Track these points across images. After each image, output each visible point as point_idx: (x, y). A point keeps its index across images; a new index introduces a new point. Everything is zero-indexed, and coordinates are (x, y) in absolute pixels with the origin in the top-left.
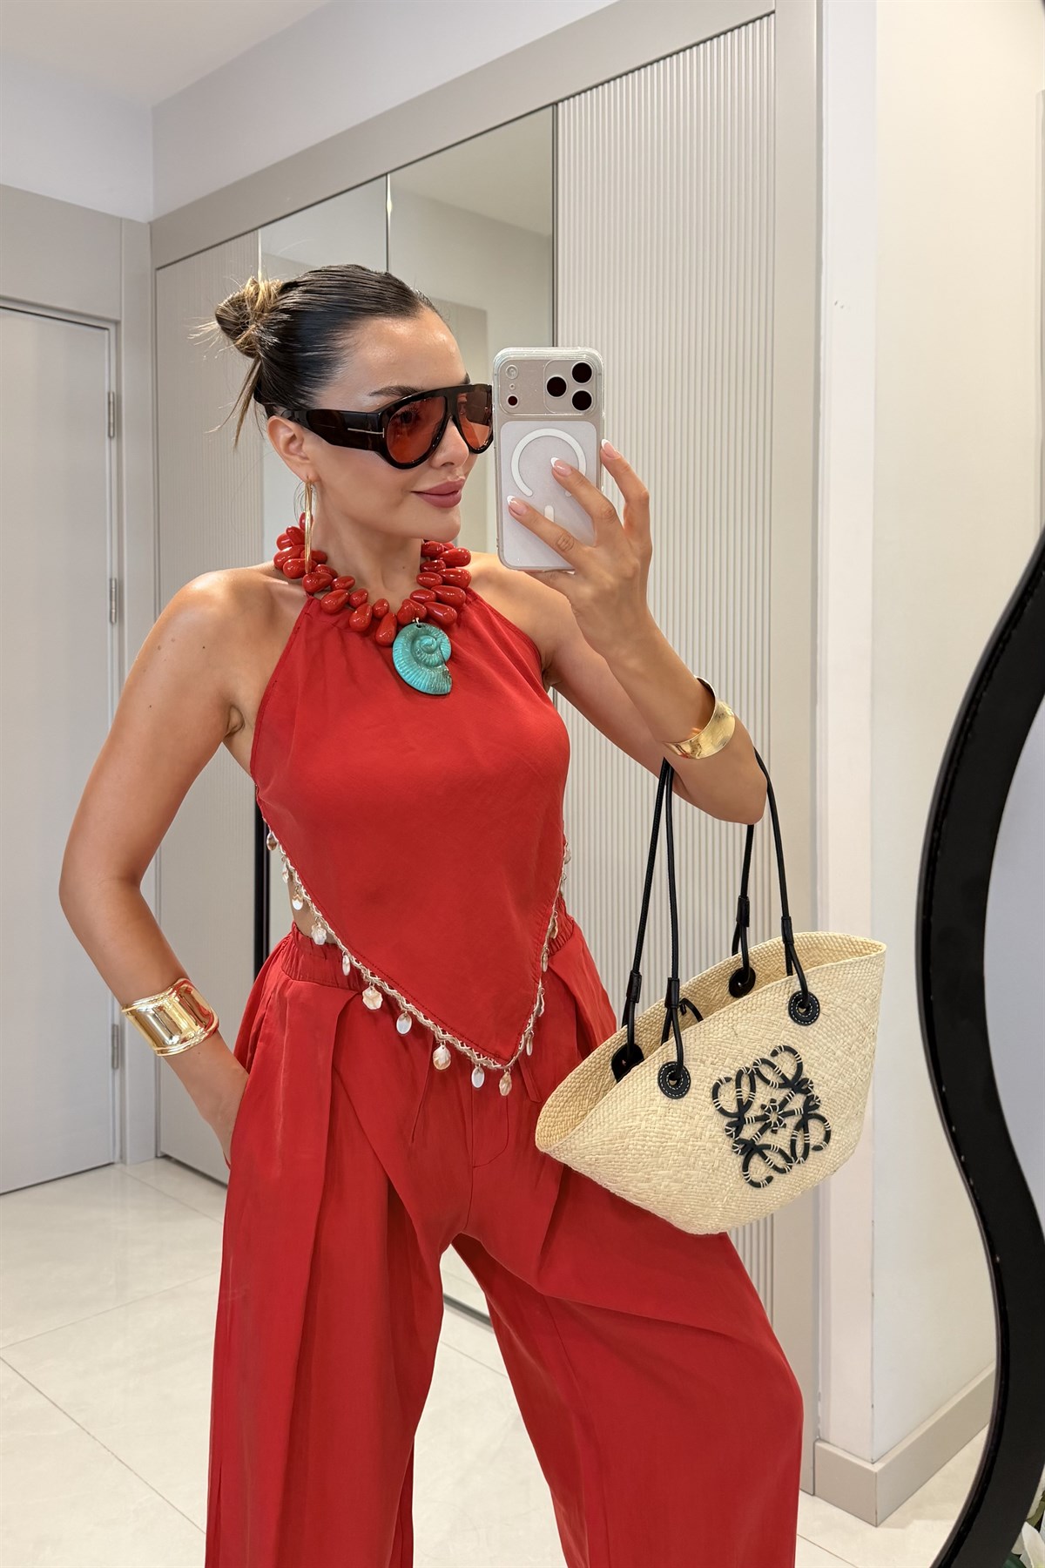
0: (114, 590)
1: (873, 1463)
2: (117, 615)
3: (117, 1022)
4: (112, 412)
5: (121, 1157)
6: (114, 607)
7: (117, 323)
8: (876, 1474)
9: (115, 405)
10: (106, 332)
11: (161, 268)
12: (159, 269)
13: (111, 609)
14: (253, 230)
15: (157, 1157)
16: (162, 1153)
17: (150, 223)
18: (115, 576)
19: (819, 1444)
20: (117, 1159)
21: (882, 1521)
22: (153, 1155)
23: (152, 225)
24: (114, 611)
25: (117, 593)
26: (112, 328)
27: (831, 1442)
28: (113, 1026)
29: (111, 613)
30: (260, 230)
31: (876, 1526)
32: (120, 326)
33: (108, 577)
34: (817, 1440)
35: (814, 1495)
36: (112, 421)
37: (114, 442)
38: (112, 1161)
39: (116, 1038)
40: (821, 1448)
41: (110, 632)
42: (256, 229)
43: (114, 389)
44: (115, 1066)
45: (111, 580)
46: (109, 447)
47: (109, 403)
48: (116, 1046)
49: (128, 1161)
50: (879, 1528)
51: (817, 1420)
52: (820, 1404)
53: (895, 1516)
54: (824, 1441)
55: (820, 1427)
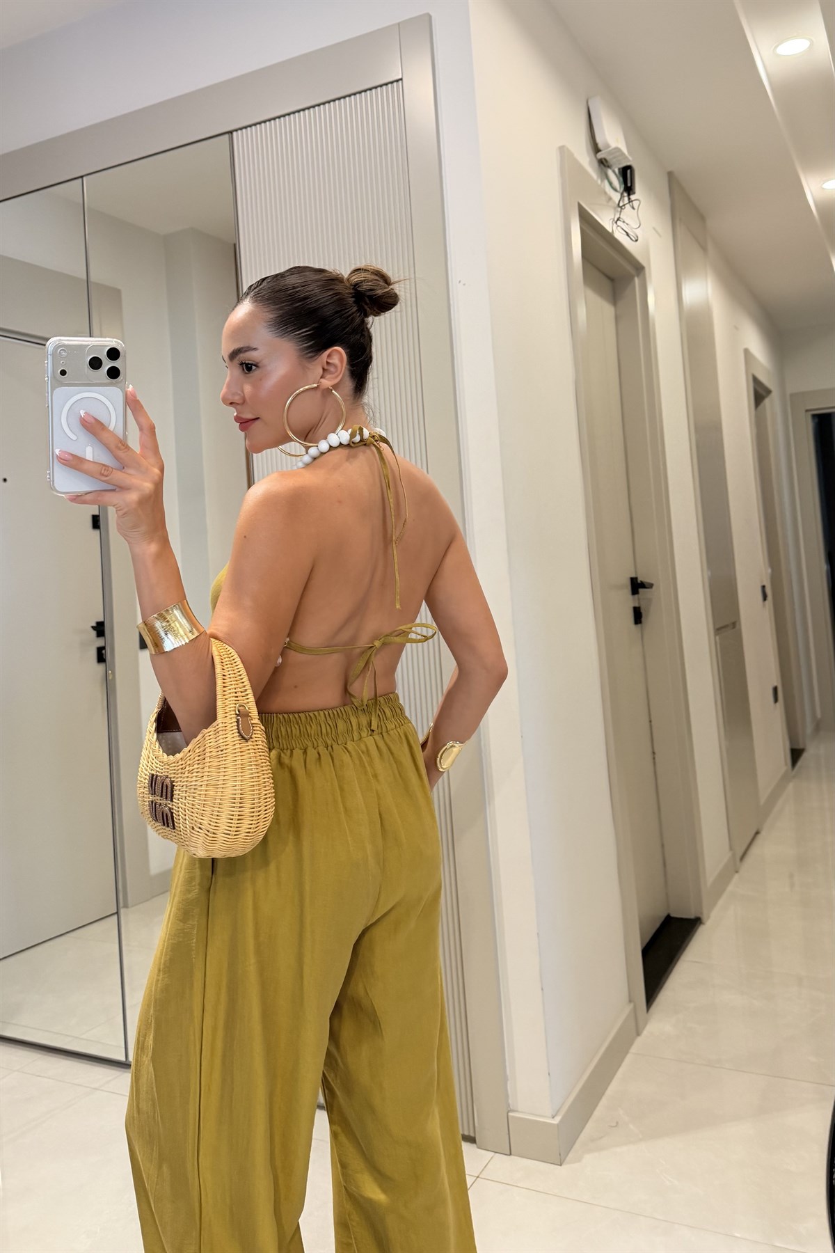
1: (553, 1118)
8: (558, 1125)
19: (510, 1114)
21: (564, 1161)
27: (520, 1110)
31: (561, 1165)
34: (509, 1112)
35: (510, 1154)
40: (513, 1117)
50: (563, 1166)
51: (507, 1096)
52: (509, 1082)
53: (570, 1155)
54: (513, 1111)
55: (510, 1101)
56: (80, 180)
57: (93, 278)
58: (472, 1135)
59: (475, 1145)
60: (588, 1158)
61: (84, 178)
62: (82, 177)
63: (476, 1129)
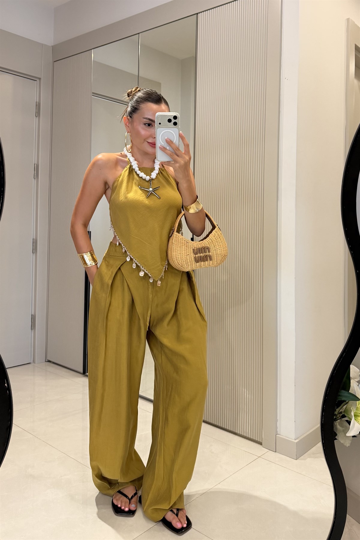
0: (35, 167)
1: (295, 440)
2: (36, 176)
3: (33, 314)
4: (37, 108)
5: (33, 361)
6: (35, 173)
7: (40, 79)
8: (296, 443)
9: (38, 106)
10: (36, 81)
11: (56, 61)
12: (55, 62)
13: (34, 174)
14: (90, 50)
15: (46, 361)
16: (48, 360)
17: (52, 46)
18: (36, 163)
19: (277, 435)
20: (32, 361)
21: (298, 458)
22: (44, 361)
23: (53, 47)
24: (35, 174)
25: (37, 168)
26: (38, 80)
27: (281, 434)
28: (32, 315)
29: (34, 175)
30: (92, 50)
32: (41, 80)
33: (34, 163)
34: (277, 434)
35: (276, 452)
36: (37, 111)
37: (37, 118)
38: (30, 362)
39: (33, 319)
40: (277, 436)
41: (34, 182)
42: (91, 49)
43: (38, 101)
44: (32, 329)
45: (35, 164)
46: (35, 120)
47: (36, 105)
48: (32, 322)
49: (36, 362)
50: (297, 460)
51: (277, 428)
52: (278, 423)
53: (302, 457)
54: (279, 434)
55: (278, 430)
56: (138, 35)
57: (140, 75)
58: (261, 441)
59: (261, 446)
60: (309, 460)
61: (140, 34)
62: (139, 33)
63: (263, 439)
